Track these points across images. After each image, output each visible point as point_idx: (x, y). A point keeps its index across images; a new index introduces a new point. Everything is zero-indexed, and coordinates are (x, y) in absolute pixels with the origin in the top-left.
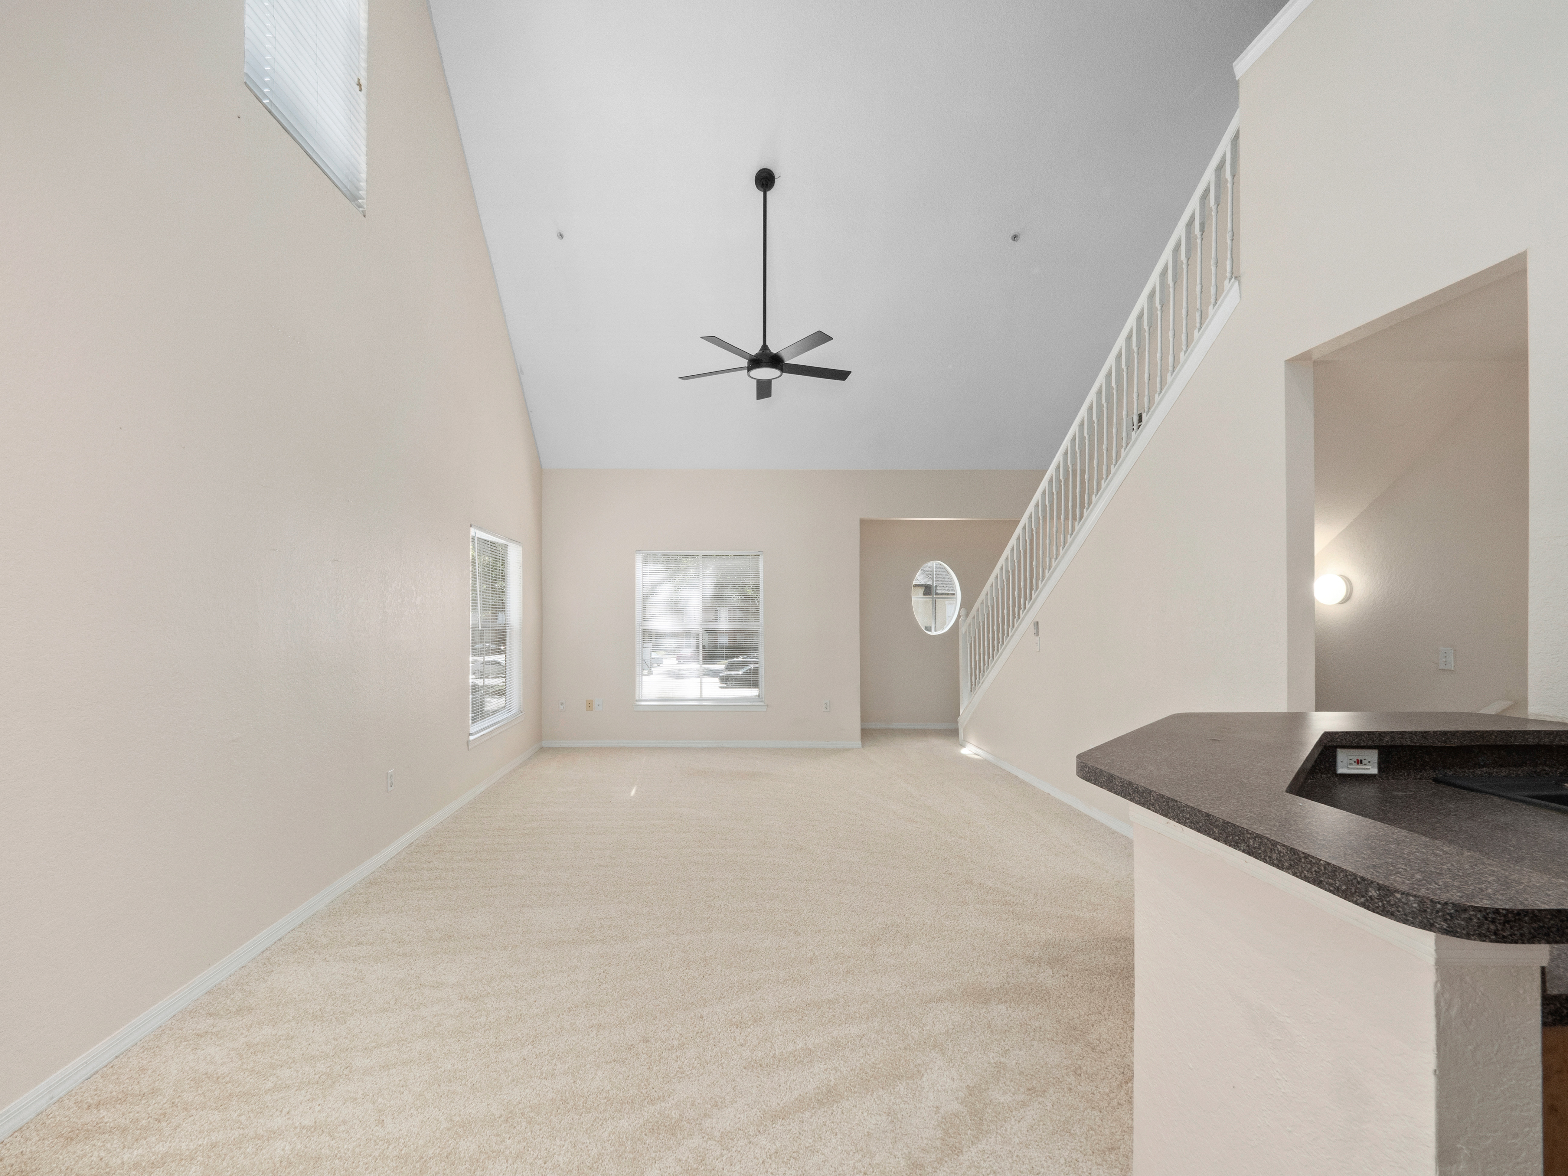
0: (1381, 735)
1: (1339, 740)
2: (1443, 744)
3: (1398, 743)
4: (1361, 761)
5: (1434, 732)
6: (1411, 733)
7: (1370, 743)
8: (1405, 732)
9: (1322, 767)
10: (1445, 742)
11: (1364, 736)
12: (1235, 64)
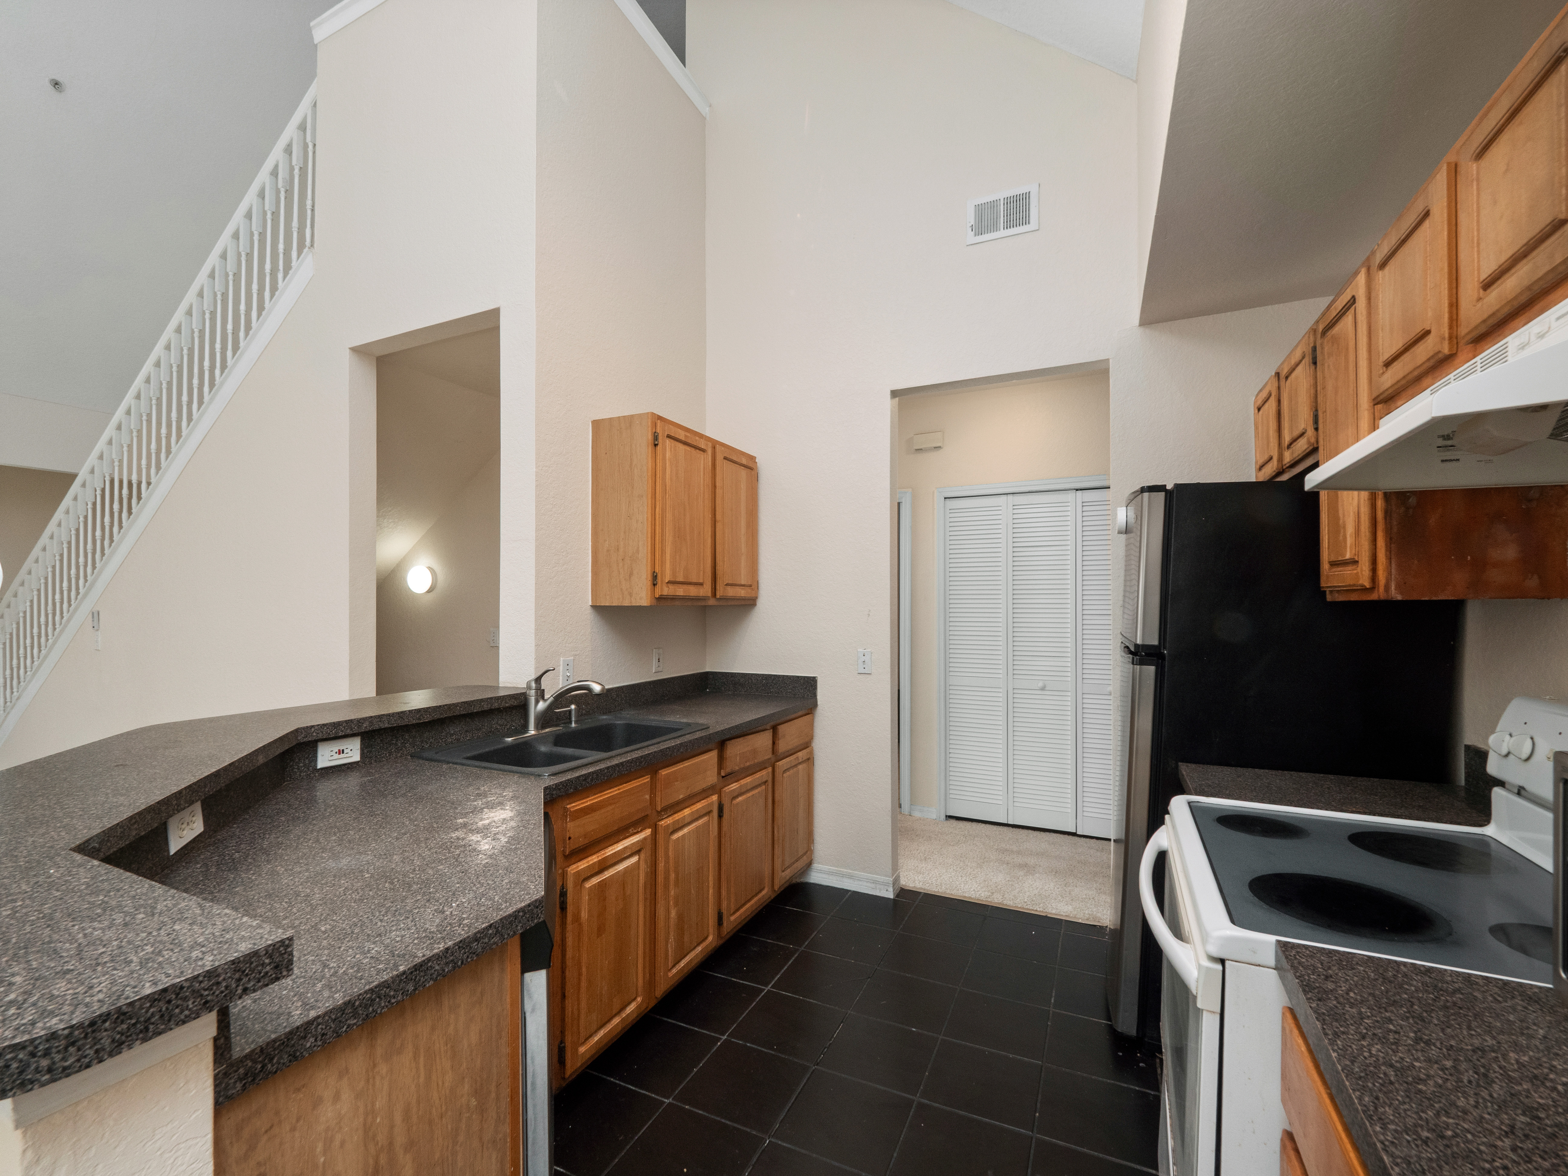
0: (360, 721)
1: (315, 734)
2: (417, 721)
3: (376, 727)
4: (343, 750)
5: (409, 711)
6: (389, 715)
7: (349, 732)
8: (384, 715)
9: (301, 765)
10: (419, 719)
11: (342, 725)
12: (312, 24)
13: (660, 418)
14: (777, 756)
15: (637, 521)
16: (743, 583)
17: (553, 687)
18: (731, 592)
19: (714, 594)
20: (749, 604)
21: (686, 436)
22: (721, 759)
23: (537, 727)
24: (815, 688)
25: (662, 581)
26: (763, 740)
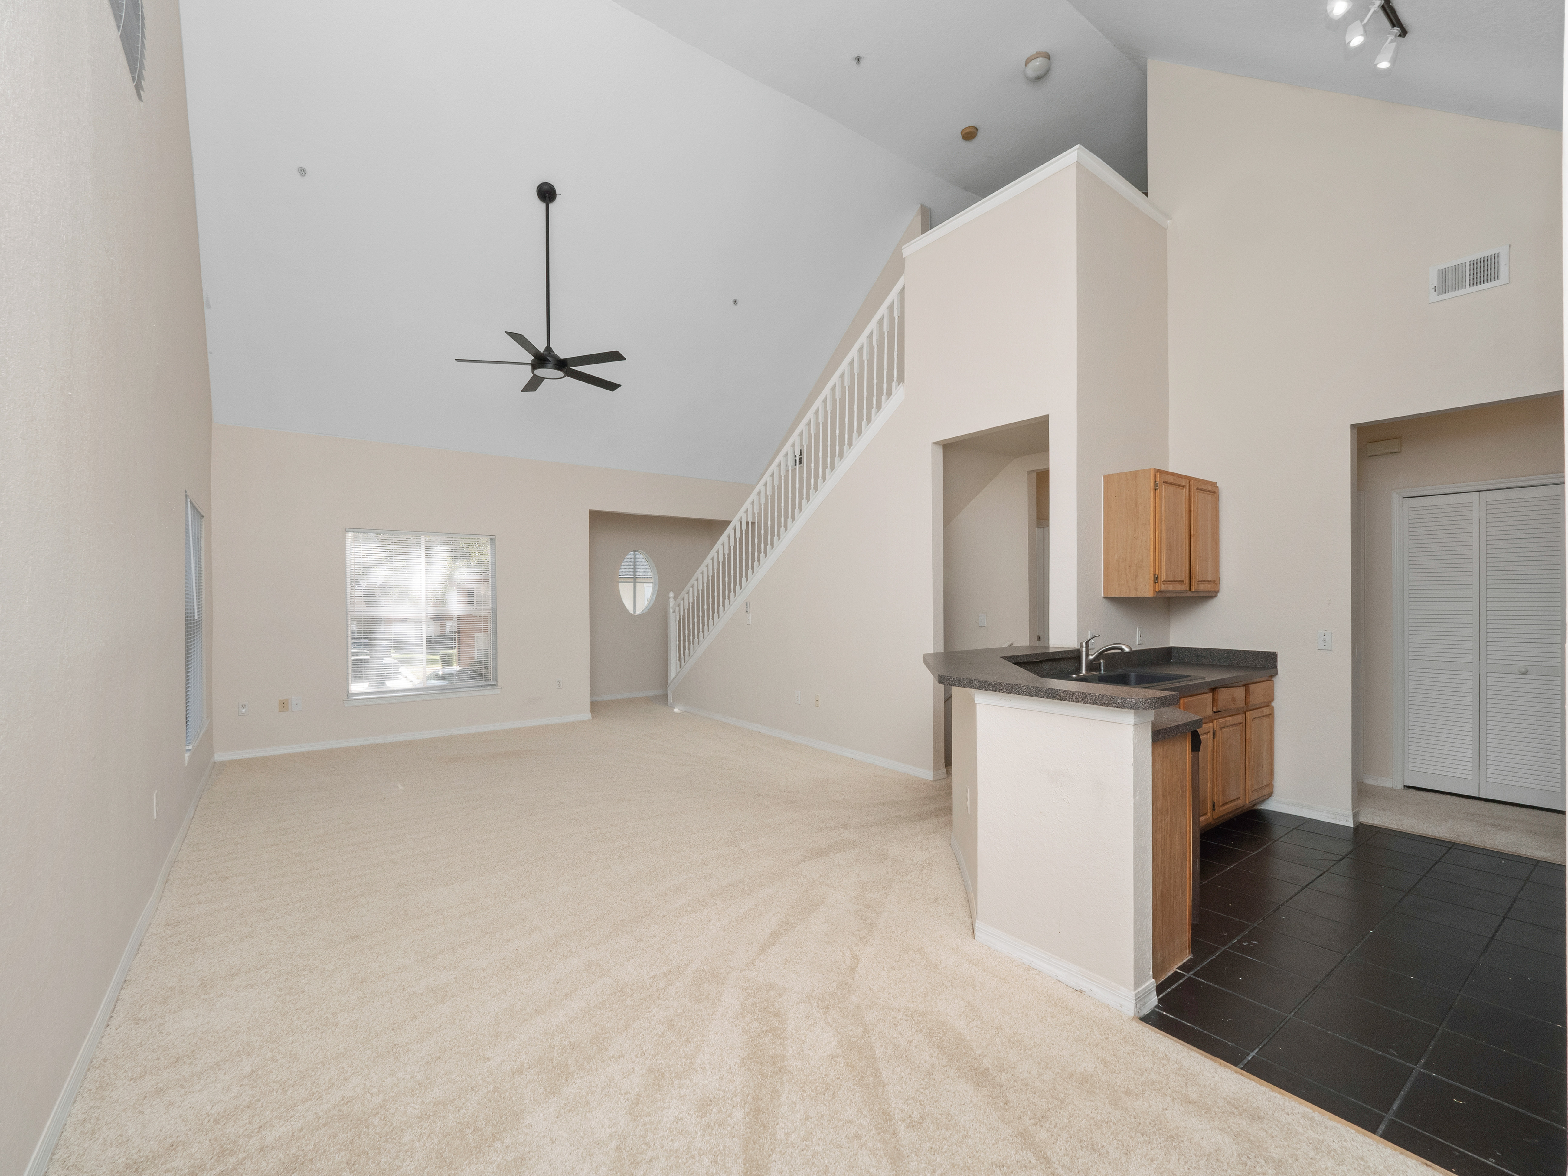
12: (903, 247)
13: (1158, 471)
14: (1247, 708)
15: (1142, 541)
16: (1209, 580)
17: (1096, 647)
18: (1202, 587)
19: (1190, 589)
20: (1211, 595)
21: (1174, 480)
22: (1214, 701)
23: (1087, 670)
24: (1276, 661)
25: (1161, 580)
26: (1239, 693)
